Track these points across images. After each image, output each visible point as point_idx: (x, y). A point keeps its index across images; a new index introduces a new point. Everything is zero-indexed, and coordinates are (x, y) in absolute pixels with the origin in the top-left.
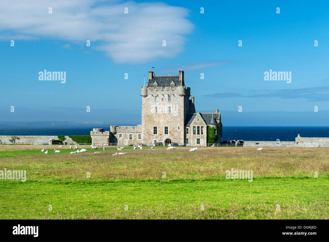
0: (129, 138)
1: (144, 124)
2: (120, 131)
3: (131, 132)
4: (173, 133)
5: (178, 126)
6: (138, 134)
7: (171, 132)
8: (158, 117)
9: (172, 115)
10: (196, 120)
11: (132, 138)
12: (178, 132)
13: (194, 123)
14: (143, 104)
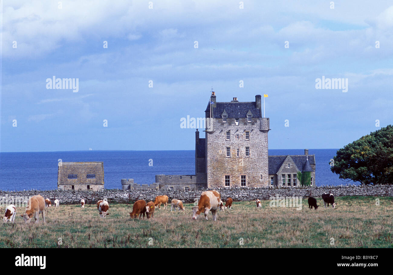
1: (210, 171)
2: (171, 183)
3: (187, 184)
4: (253, 184)
5: (261, 174)
6: (198, 186)
7: (250, 182)
8: (231, 161)
9: (251, 158)
10: (286, 166)
12: (260, 183)
13: (283, 170)
14: (208, 143)
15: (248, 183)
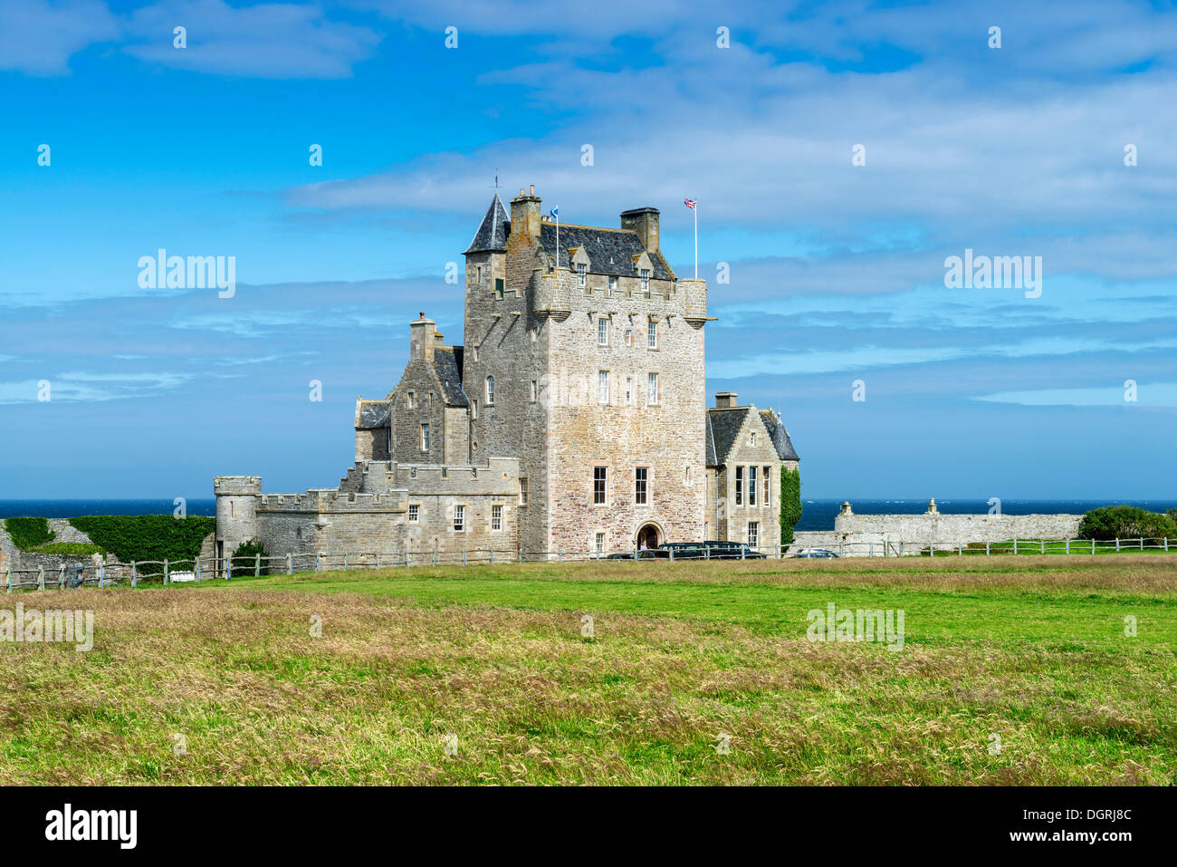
0: (453, 522)
1: (555, 451)
2: (415, 491)
3: (463, 495)
4: (667, 496)
5: (687, 463)
6: (493, 503)
7: (660, 491)
8: (612, 418)
9: (663, 412)
10: (747, 439)
11: (465, 524)
12: (684, 495)
13: (740, 451)
14: (551, 352)
15: (652, 495)
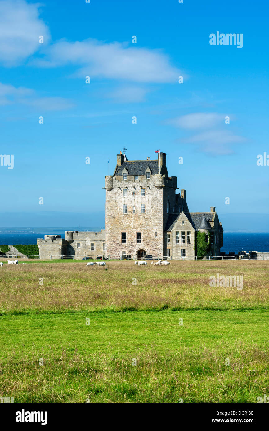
0: (90, 248)
1: (108, 228)
2: (78, 239)
4: (148, 241)
5: (156, 231)
6: (103, 242)
7: (146, 239)
8: (128, 218)
9: (147, 215)
11: (95, 248)
12: (155, 240)
15: (143, 240)
